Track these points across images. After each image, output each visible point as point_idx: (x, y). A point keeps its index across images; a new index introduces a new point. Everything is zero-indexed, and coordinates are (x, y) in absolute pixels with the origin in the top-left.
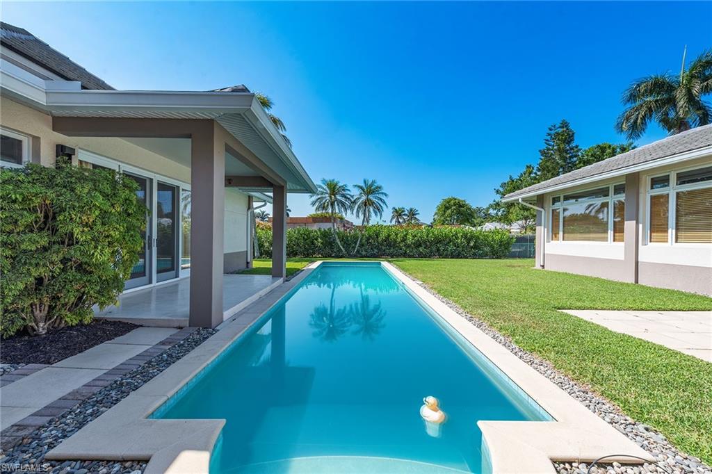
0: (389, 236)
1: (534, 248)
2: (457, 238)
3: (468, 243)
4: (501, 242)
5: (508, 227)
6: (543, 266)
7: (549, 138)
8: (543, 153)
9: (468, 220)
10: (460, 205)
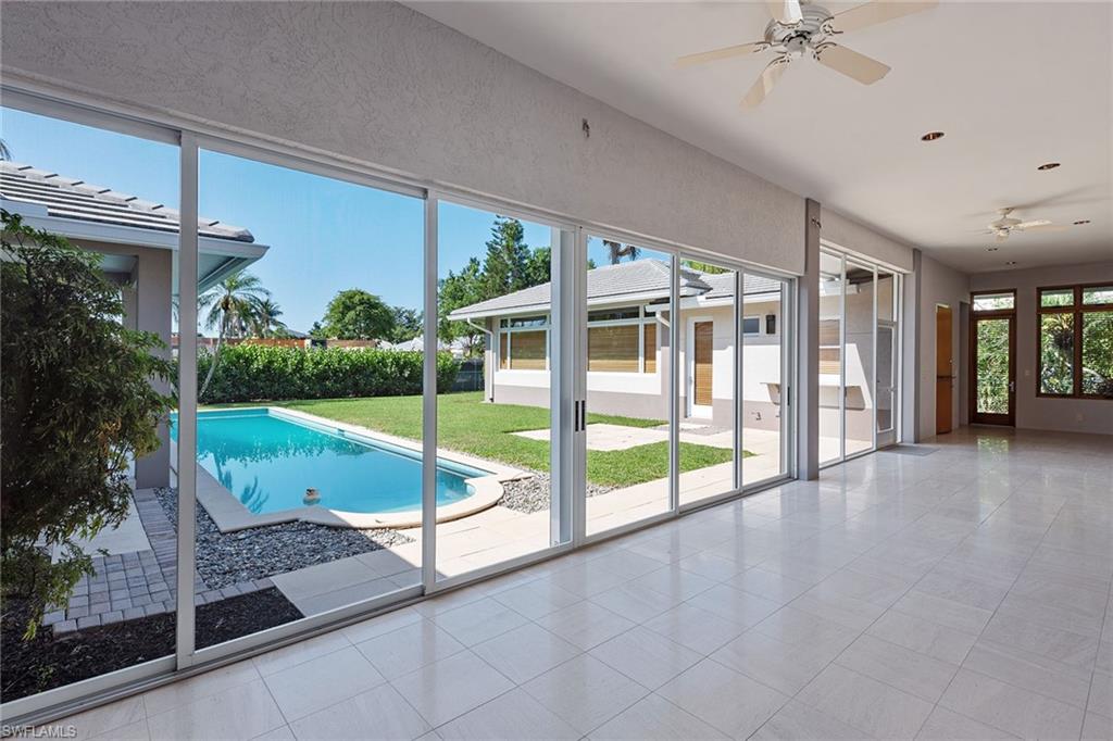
0: (271, 362)
1: (482, 378)
2: (385, 366)
3: (401, 372)
4: (444, 370)
5: (447, 346)
6: (492, 399)
7: (496, 227)
8: (491, 247)
9: (384, 331)
10: (370, 305)
